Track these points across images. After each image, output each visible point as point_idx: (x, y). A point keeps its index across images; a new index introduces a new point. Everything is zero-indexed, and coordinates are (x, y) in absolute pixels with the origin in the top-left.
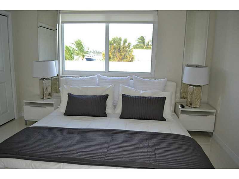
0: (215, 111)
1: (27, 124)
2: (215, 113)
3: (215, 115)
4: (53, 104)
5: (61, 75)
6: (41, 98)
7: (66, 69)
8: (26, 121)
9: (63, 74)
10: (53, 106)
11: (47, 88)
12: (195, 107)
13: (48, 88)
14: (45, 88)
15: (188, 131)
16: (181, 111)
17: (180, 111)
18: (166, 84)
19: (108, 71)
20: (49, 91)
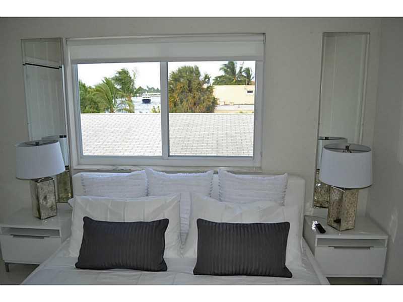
0: (386, 237)
1: (10, 270)
2: (387, 240)
3: (386, 246)
4: (59, 230)
5: (75, 166)
6: (36, 216)
7: (85, 153)
8: (6, 263)
9: (79, 164)
10: (59, 235)
11: (45, 197)
12: (346, 230)
13: (48, 196)
14: (43, 198)
15: (328, 278)
16: (318, 239)
17: (316, 240)
18: (286, 186)
19: (169, 156)
20: (51, 202)
